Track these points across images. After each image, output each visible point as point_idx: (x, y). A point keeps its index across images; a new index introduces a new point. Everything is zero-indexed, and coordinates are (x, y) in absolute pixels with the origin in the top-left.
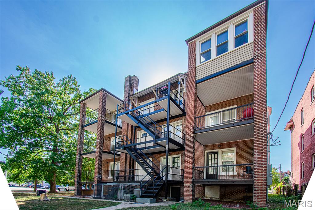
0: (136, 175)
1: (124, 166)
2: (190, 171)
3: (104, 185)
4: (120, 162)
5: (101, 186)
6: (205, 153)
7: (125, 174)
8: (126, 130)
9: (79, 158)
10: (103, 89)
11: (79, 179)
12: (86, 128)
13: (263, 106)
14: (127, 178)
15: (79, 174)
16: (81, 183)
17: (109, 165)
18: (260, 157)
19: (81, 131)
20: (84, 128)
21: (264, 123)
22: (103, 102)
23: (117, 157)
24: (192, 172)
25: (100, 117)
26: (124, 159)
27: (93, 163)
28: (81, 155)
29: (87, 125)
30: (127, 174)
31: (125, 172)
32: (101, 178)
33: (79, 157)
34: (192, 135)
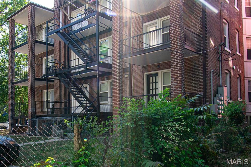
0: (72, 106)
1: (59, 95)
2: (117, 102)
3: (38, 120)
4: (54, 89)
5: (36, 121)
6: (144, 75)
7: (61, 105)
8: (59, 48)
9: (12, 88)
10: (31, 4)
11: (13, 114)
12: (16, 51)
13: (178, 29)
14: (63, 111)
15: (12, 107)
16: (15, 118)
17: (43, 94)
18: (177, 86)
19: (12, 54)
20: (14, 50)
21: (178, 48)
22: (31, 19)
23: (49, 83)
24: (120, 103)
25: (30, 38)
26: (59, 86)
27: (25, 91)
28: (13, 84)
29: (17, 47)
30: (63, 106)
31: (61, 103)
32: (35, 111)
33: (11, 86)
34: (118, 61)
